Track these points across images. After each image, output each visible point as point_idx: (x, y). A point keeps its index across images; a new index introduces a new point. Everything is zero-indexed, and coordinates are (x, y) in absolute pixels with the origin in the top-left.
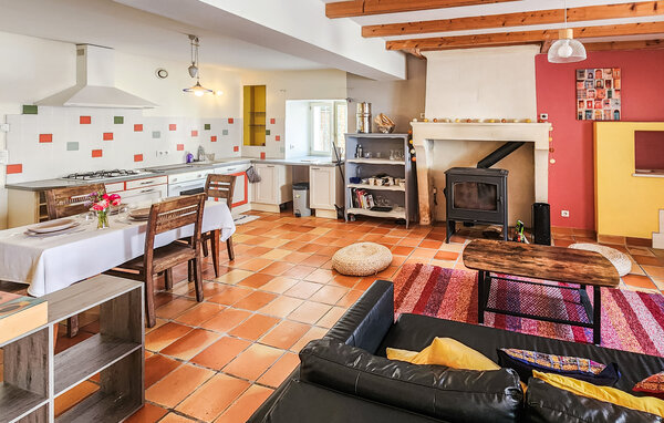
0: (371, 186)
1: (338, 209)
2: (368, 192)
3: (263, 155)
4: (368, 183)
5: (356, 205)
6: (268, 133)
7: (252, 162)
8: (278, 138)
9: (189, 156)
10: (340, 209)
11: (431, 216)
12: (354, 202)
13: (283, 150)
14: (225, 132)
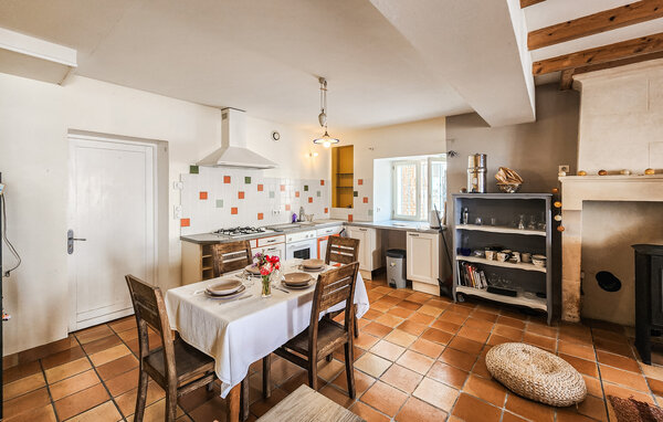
0: (489, 261)
1: (441, 284)
2: (479, 267)
3: (351, 217)
4: (484, 257)
5: (465, 282)
6: (356, 194)
7: (344, 224)
8: (365, 200)
9: (294, 216)
10: (446, 284)
11: (581, 311)
12: (462, 278)
13: (371, 213)
14: (319, 194)
